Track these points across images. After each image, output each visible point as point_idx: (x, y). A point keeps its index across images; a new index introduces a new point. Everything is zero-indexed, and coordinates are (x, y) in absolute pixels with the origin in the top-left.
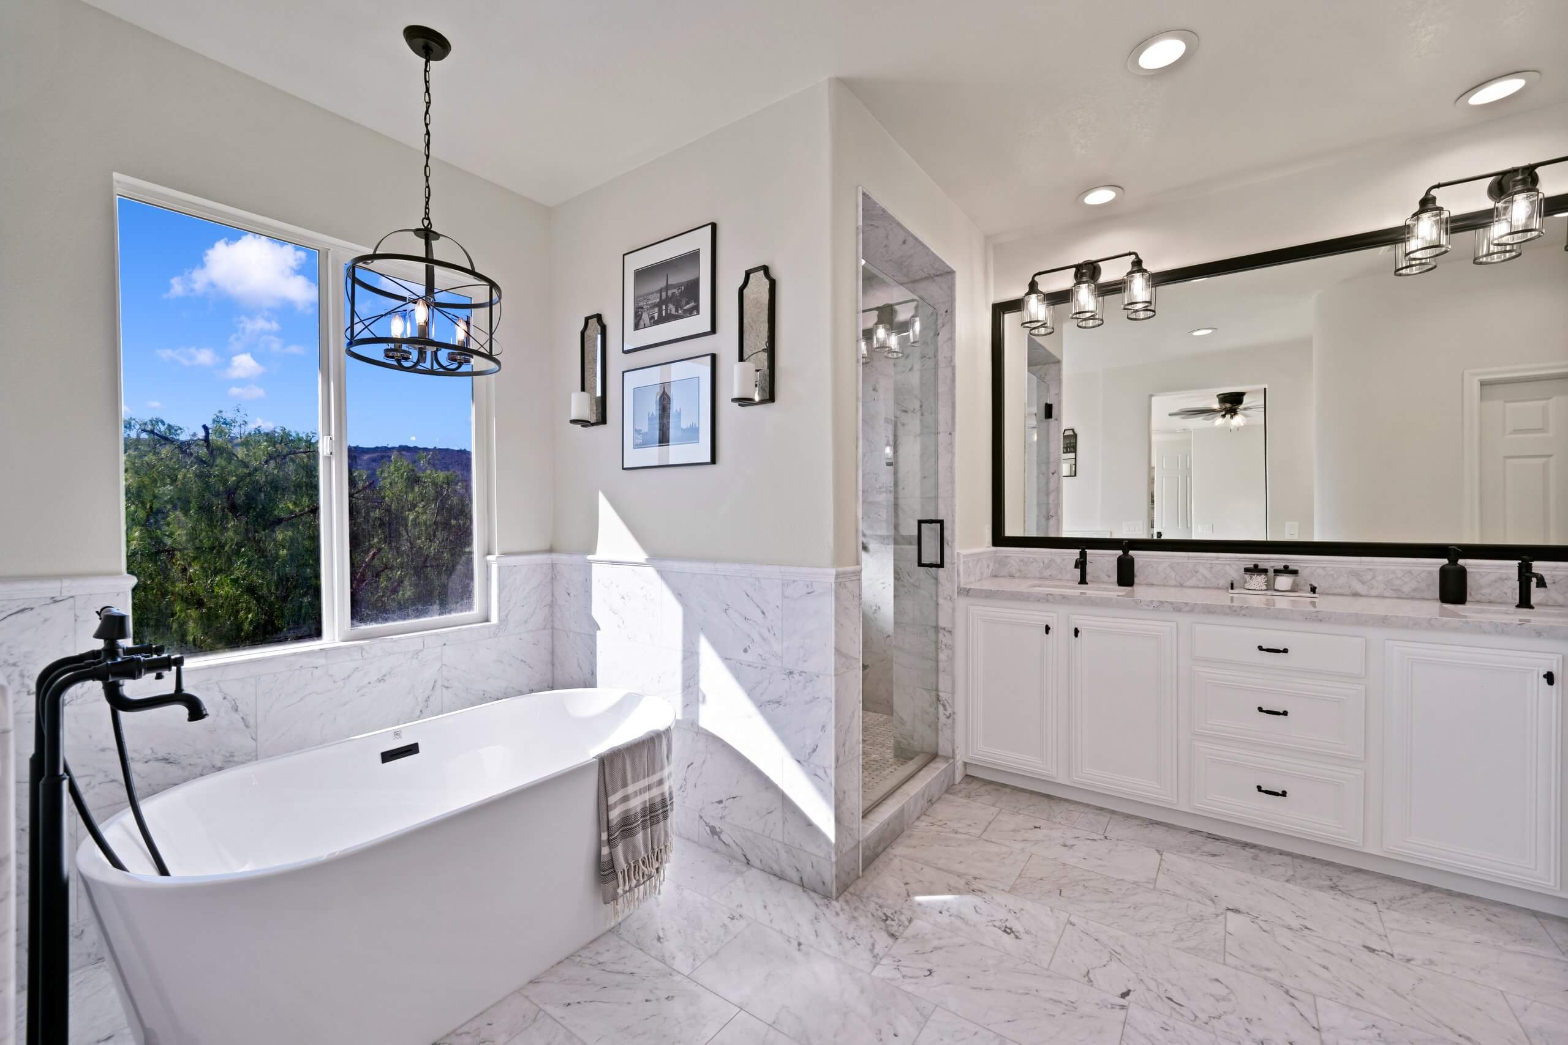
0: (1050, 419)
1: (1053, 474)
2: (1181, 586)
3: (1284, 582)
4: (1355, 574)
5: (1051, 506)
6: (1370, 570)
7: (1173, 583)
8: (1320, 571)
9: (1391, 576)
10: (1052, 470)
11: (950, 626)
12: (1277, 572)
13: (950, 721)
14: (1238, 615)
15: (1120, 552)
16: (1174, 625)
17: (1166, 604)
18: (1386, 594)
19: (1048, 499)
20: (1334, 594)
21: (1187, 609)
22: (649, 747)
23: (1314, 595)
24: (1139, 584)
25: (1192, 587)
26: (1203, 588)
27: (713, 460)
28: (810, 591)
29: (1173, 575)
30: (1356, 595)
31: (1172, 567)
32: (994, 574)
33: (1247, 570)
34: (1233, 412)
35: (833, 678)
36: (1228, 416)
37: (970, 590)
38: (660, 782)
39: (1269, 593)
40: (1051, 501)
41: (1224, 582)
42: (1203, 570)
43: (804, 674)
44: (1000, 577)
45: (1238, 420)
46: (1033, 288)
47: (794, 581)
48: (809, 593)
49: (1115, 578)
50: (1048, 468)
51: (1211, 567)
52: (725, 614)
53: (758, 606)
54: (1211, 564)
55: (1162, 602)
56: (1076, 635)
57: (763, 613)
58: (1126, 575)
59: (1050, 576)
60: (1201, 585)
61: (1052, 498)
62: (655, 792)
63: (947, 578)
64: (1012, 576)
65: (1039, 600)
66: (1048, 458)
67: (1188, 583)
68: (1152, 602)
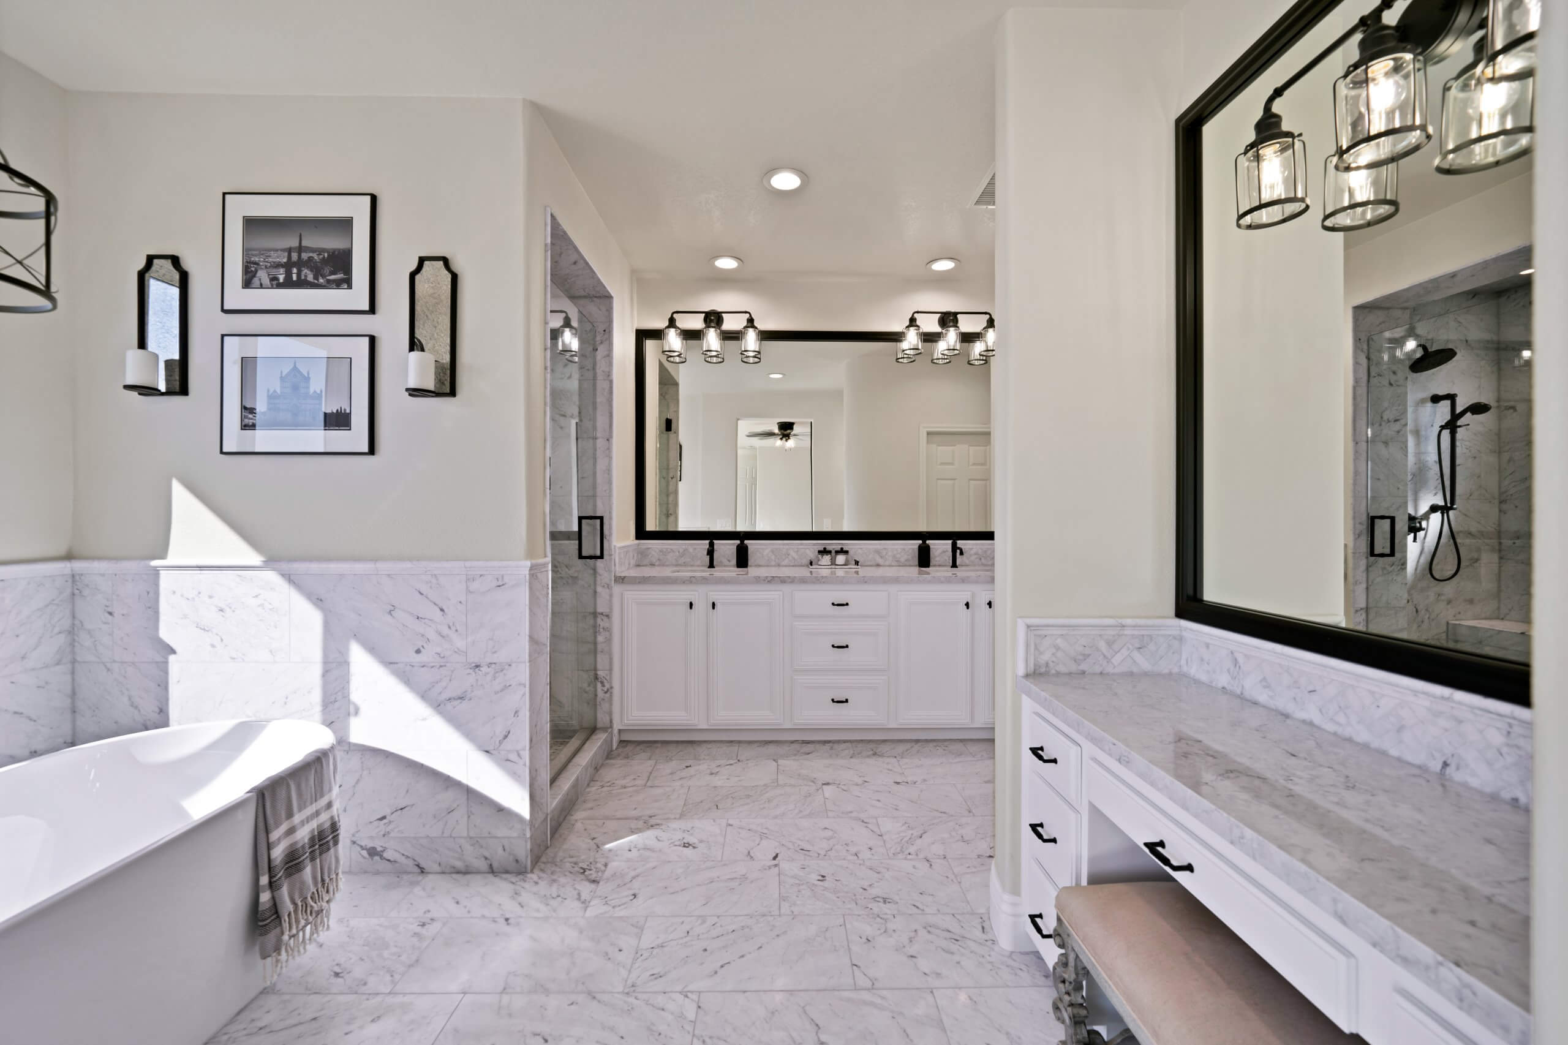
0: (670, 432)
1: (672, 478)
2: (779, 565)
3: (841, 559)
4: (878, 552)
5: (670, 506)
6: (885, 549)
7: (773, 563)
8: (860, 551)
9: (895, 552)
10: (671, 475)
11: (608, 611)
12: (837, 552)
13: (608, 695)
14: (820, 582)
15: (738, 542)
16: (781, 593)
17: (776, 579)
18: (893, 564)
19: (668, 500)
20: (867, 566)
21: (790, 580)
22: (316, 769)
23: (856, 567)
24: (751, 566)
25: (786, 566)
26: (793, 566)
27: (372, 451)
28: (500, 583)
29: (773, 557)
30: (878, 565)
31: (772, 551)
32: (637, 564)
33: (820, 552)
34: (786, 437)
35: (528, 664)
36: (784, 439)
37: (625, 577)
38: (329, 805)
39: (833, 567)
40: (670, 502)
41: (806, 561)
42: (793, 554)
43: (493, 666)
44: (643, 566)
45: (791, 443)
46: (672, 323)
47: (481, 576)
48: (499, 586)
49: (734, 562)
50: (668, 473)
51: (798, 551)
52: (390, 616)
53: (435, 604)
54: (798, 548)
55: (773, 577)
56: (714, 608)
57: (442, 610)
58: (742, 560)
59: (684, 563)
60: (792, 564)
61: (671, 498)
62: (324, 817)
63: (605, 568)
64: (653, 565)
65: (684, 583)
66: (668, 466)
67: (784, 563)
68: (767, 577)
